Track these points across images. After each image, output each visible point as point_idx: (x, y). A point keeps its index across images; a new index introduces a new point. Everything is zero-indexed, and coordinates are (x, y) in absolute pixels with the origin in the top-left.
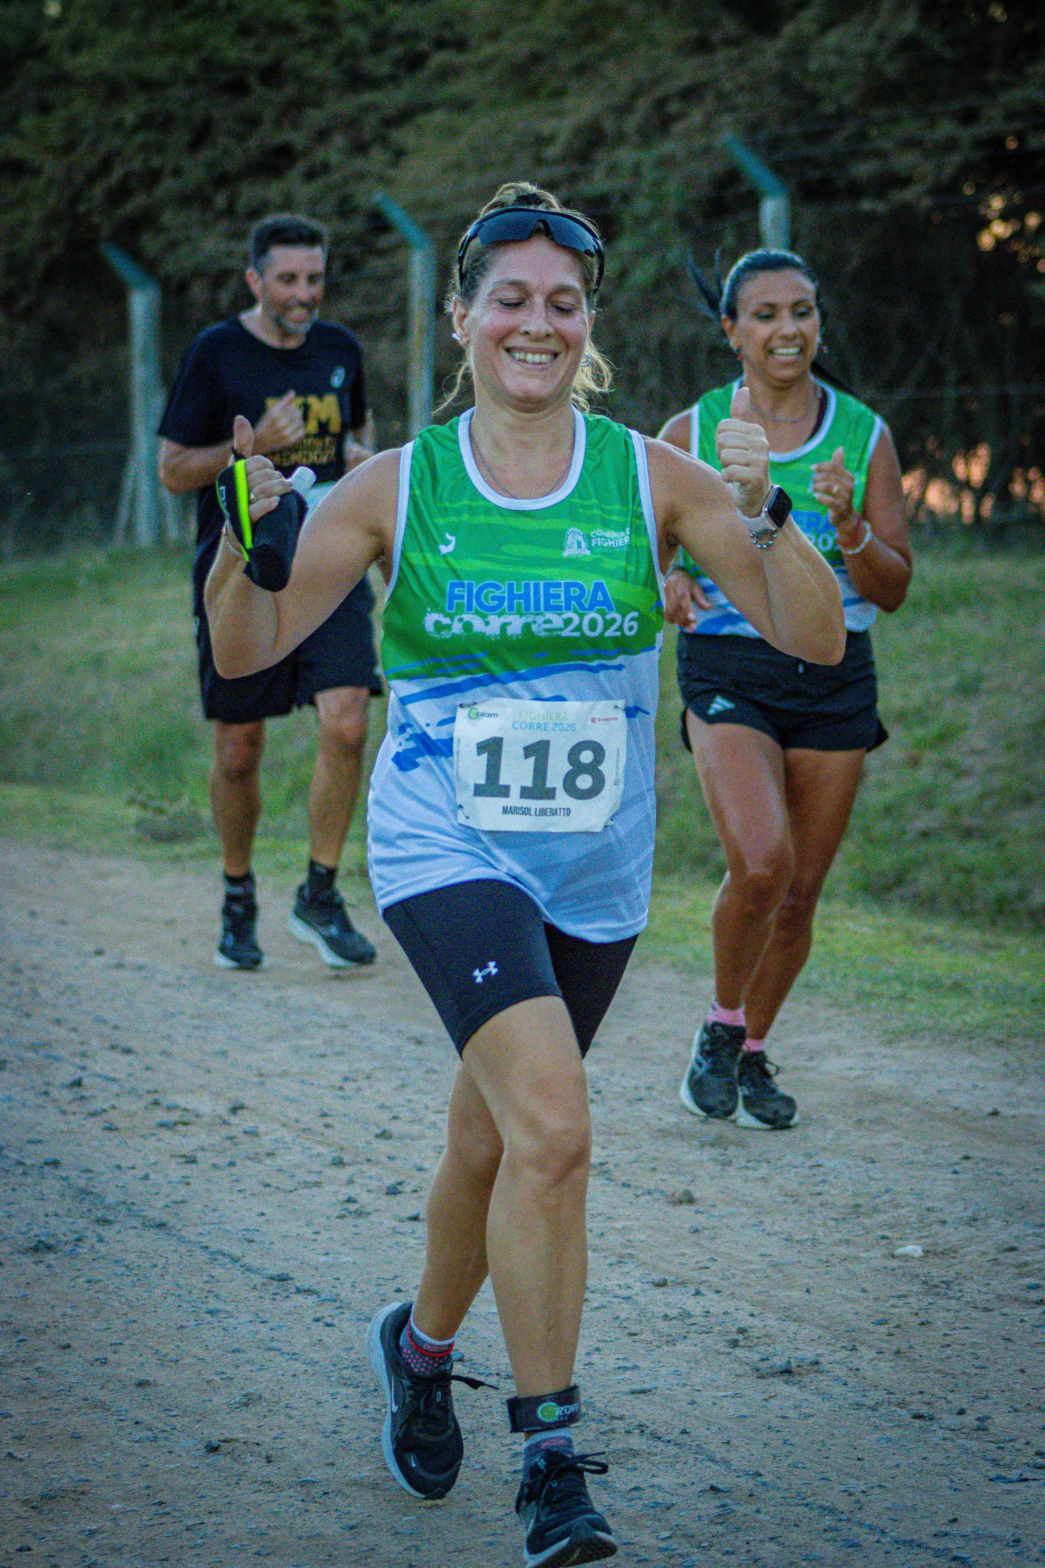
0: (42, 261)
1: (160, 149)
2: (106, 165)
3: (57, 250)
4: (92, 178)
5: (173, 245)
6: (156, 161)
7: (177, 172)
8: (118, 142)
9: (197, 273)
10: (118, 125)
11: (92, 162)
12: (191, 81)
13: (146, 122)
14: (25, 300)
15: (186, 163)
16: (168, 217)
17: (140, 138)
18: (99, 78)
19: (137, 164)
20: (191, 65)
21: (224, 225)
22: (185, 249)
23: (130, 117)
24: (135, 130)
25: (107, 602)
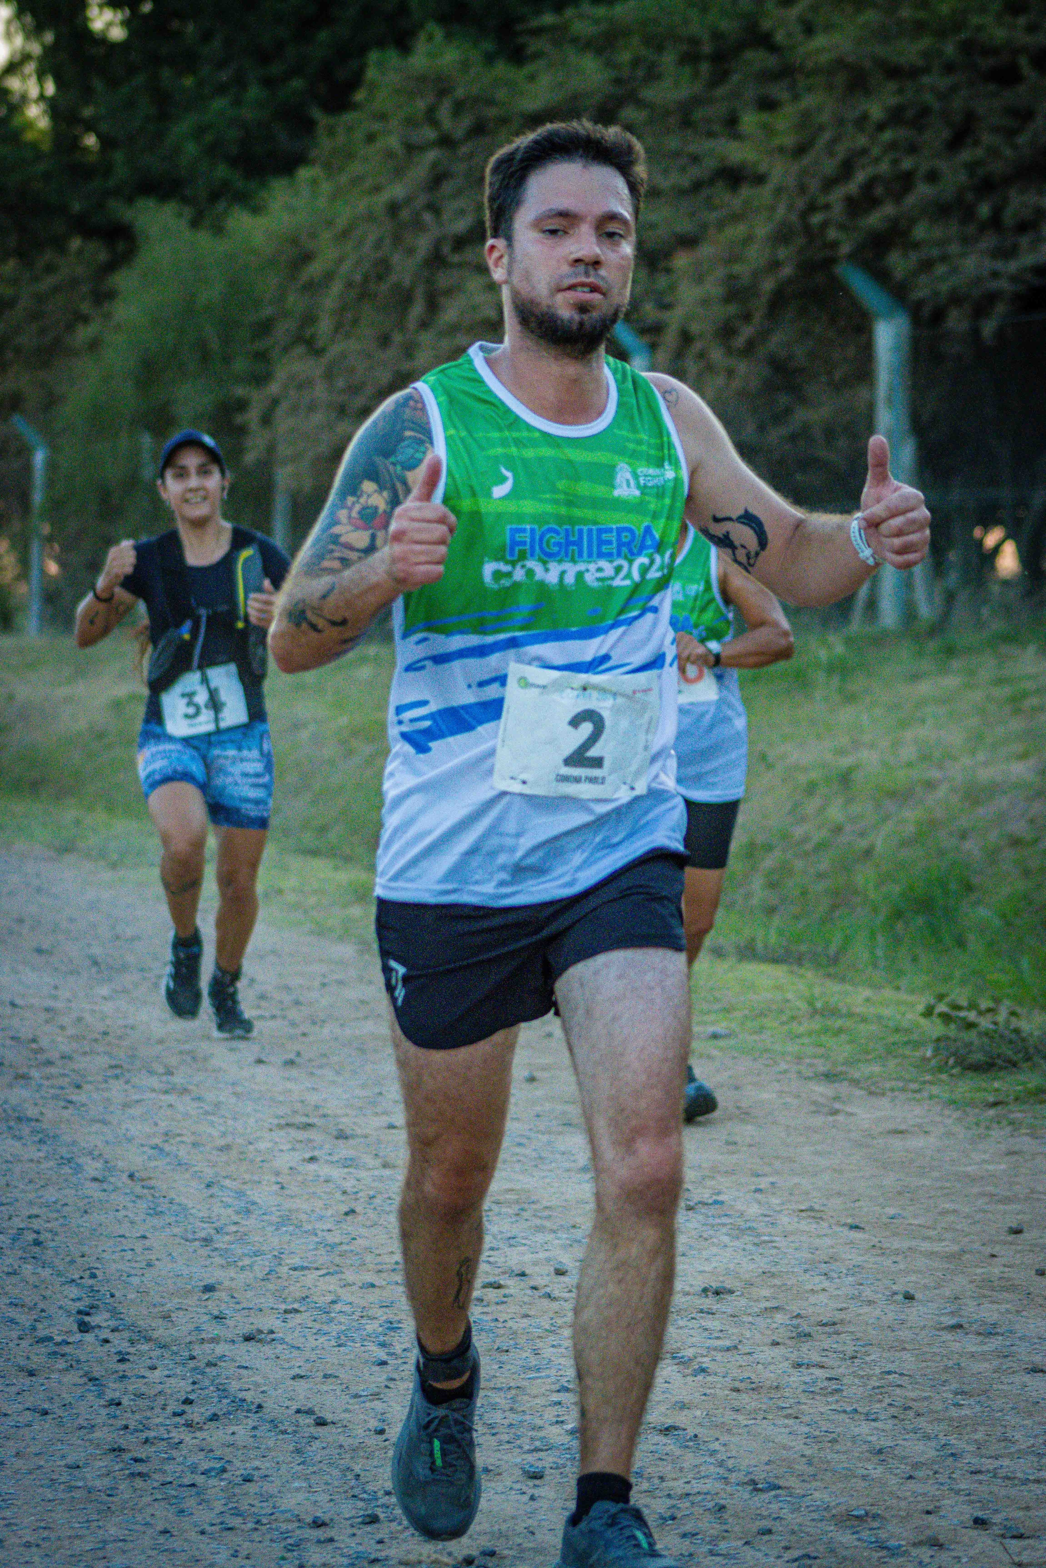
0: (768, 285)
1: (913, 149)
2: (847, 169)
3: (787, 271)
4: (829, 184)
5: (927, 265)
6: (907, 164)
7: (932, 177)
8: (862, 141)
9: (956, 299)
10: (862, 121)
11: (829, 166)
12: (949, 68)
13: (895, 117)
14: (746, 332)
15: (943, 165)
16: (920, 232)
17: (887, 136)
18: (840, 64)
19: (884, 167)
20: (950, 49)
21: (989, 241)
22: (941, 269)
23: (876, 111)
24: (881, 127)
25: (850, 698)
